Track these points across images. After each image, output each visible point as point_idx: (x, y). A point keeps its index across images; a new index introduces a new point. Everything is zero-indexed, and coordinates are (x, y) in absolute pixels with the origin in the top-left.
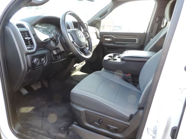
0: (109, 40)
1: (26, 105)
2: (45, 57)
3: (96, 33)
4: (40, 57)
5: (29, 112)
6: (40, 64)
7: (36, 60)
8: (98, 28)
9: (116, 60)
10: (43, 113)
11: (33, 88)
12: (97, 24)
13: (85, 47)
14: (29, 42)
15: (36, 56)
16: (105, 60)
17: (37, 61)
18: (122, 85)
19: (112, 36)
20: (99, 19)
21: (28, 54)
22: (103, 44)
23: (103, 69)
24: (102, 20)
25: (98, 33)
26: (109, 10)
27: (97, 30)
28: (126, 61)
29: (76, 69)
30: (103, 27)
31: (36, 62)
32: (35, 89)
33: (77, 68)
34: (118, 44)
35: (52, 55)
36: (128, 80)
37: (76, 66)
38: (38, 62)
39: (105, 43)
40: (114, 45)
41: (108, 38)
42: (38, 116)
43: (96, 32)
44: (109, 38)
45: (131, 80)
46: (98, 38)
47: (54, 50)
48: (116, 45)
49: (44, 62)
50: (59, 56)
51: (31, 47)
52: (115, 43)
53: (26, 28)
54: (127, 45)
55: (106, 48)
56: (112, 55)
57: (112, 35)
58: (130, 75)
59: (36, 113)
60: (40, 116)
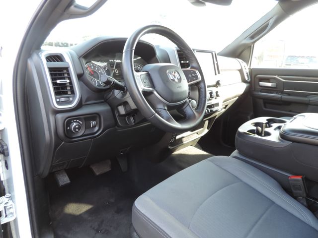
0: (269, 84)
1: (78, 200)
2: (98, 119)
3: (241, 71)
4: (88, 118)
5: (80, 215)
6: (86, 133)
7: (75, 124)
8: (247, 60)
9: (268, 134)
10: (102, 222)
11: (95, 170)
12: (246, 53)
13: (185, 102)
14: (69, 88)
15: (78, 117)
16: (239, 132)
17: (77, 127)
18: (273, 203)
19: (276, 77)
20: (248, 41)
21: (56, 112)
22: (256, 93)
23: (235, 153)
24: (256, 44)
25: (246, 71)
26: (271, 22)
27: (244, 64)
28: (294, 141)
29: (182, 142)
30: (260, 58)
31: (75, 128)
32: (97, 174)
33: (185, 141)
34: (289, 94)
35: (117, 115)
36: (294, 191)
37: (183, 137)
38: (79, 128)
39: (261, 92)
40: (279, 95)
41: (268, 80)
42: (91, 227)
43: (240, 68)
44: (269, 82)
45: (302, 192)
46: (244, 81)
47: (120, 105)
48: (285, 97)
49: (97, 128)
50: (132, 119)
51: (67, 99)
52: (282, 93)
53: (65, 62)
54: (312, 99)
55: (261, 102)
56: (263, 120)
57: (278, 75)
58: (299, 178)
59: (90, 218)
60: (94, 229)
